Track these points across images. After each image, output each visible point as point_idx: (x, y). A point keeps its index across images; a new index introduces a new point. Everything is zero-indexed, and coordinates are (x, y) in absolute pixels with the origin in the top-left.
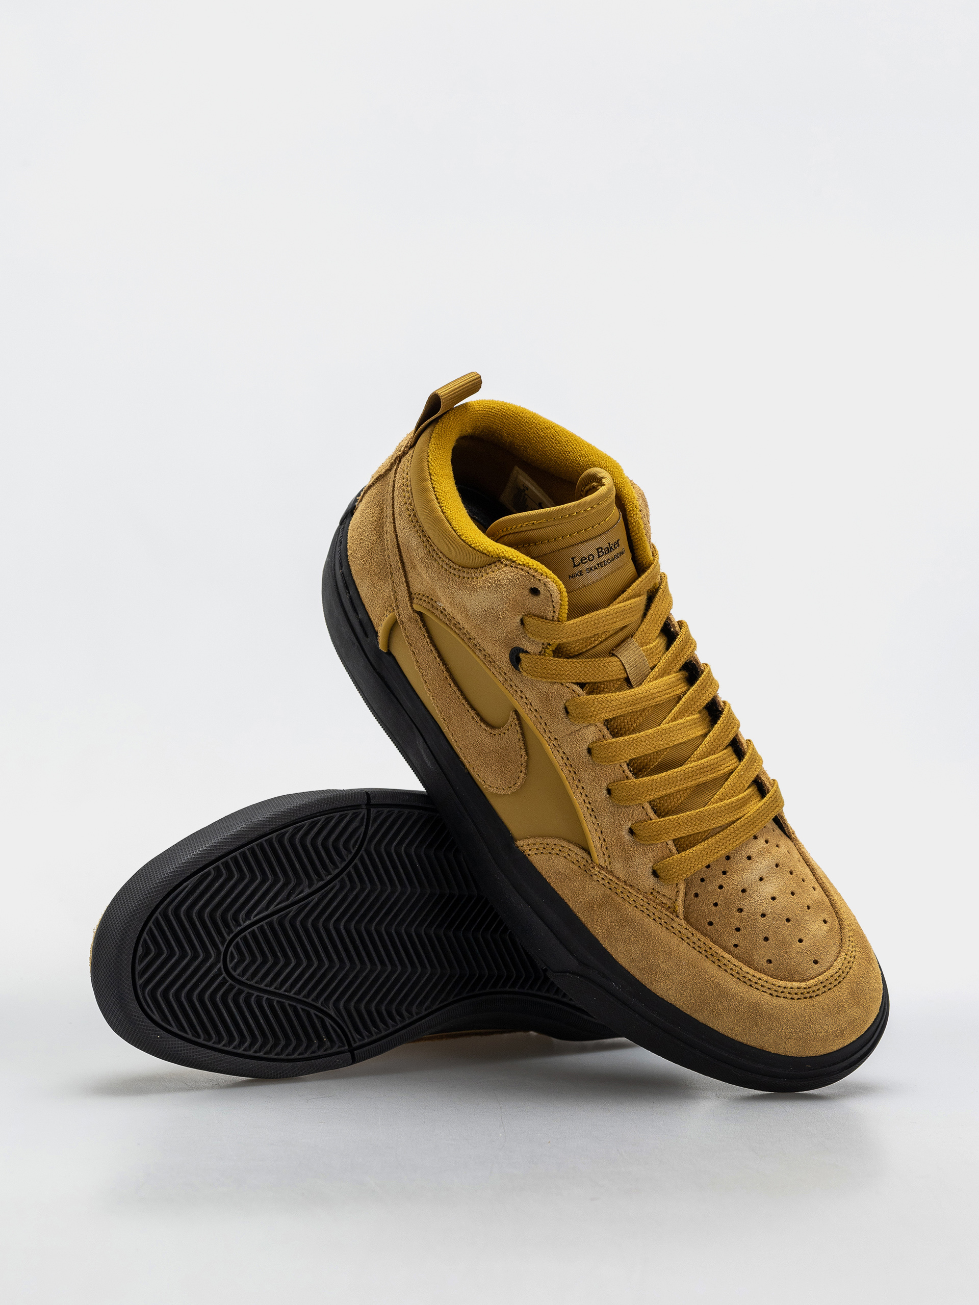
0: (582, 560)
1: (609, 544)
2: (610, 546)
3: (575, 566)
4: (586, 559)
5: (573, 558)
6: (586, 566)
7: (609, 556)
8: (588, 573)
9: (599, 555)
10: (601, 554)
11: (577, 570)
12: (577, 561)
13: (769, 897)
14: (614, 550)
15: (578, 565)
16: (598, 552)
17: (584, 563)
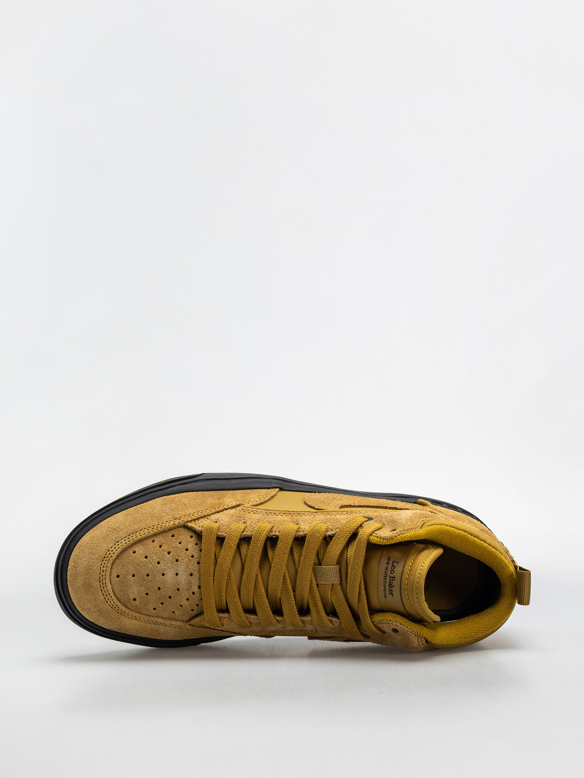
0: (394, 566)
1: (394, 587)
2: (392, 586)
3: (393, 562)
4: (393, 569)
5: (398, 563)
6: (390, 568)
7: (388, 583)
8: (386, 567)
9: (391, 577)
10: (391, 578)
11: (391, 562)
12: (395, 564)
13: (165, 572)
14: (389, 588)
15: (393, 564)
16: (392, 577)
17: (392, 567)
